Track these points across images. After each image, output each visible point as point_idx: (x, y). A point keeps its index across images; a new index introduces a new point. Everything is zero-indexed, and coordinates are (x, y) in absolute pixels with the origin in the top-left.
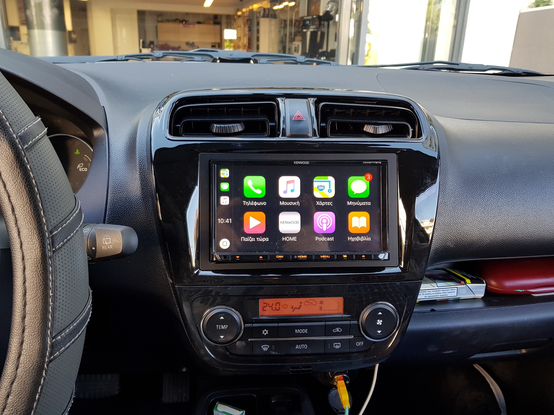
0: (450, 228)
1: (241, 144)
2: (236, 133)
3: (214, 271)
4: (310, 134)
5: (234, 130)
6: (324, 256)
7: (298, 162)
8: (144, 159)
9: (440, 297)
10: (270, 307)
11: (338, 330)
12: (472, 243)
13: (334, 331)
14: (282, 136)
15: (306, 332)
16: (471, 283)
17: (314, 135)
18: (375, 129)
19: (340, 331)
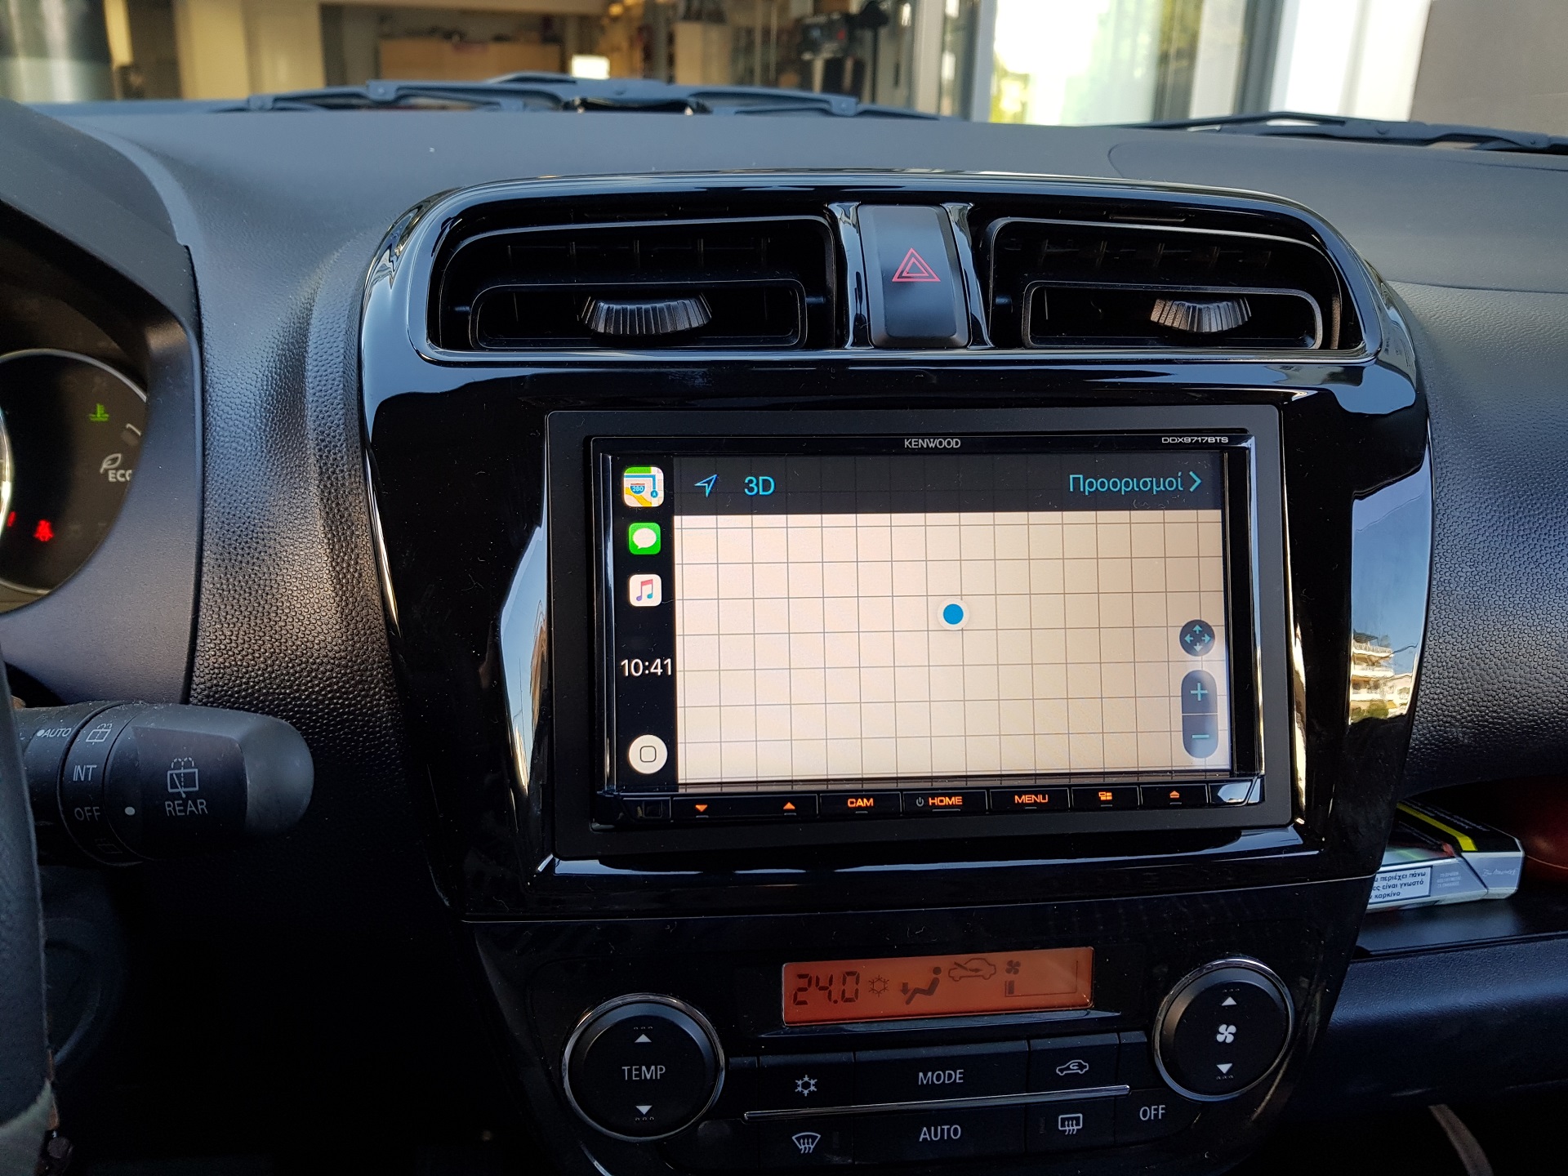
1: (702, 377)
3: (606, 860)
4: (960, 336)
5: (674, 323)
6: (1026, 799)
7: (920, 441)
8: (334, 437)
10: (822, 989)
11: (1073, 1066)
12: (1531, 727)
13: (1059, 1070)
14: (853, 344)
15: (958, 1081)
16: (1475, 849)
17: (976, 338)
18: (1197, 316)
19: (1082, 1071)
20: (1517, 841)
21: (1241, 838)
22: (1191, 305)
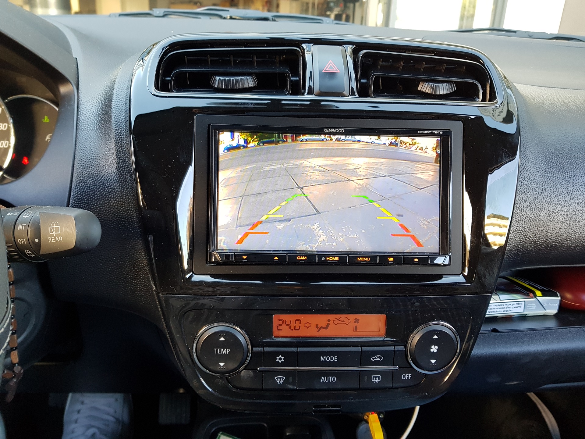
0: (529, 224)
1: (251, 104)
2: (246, 88)
3: (212, 276)
4: (347, 92)
5: (242, 85)
6: (362, 259)
8: (121, 123)
9: (502, 312)
10: (287, 325)
11: (377, 358)
12: (556, 245)
13: (373, 359)
14: (307, 94)
15: (335, 360)
16: (541, 295)
17: (352, 93)
18: (434, 88)
19: (381, 359)
20: (558, 293)
21: (443, 278)
22: (432, 84)
